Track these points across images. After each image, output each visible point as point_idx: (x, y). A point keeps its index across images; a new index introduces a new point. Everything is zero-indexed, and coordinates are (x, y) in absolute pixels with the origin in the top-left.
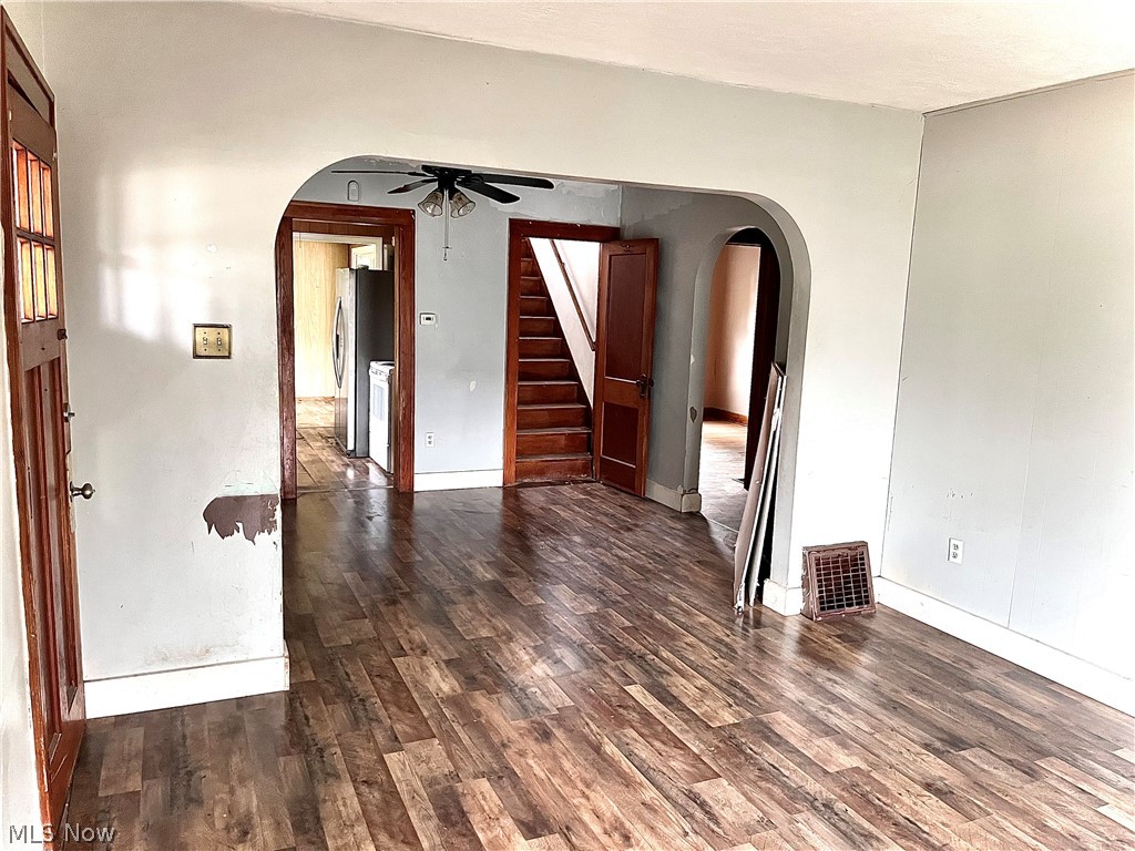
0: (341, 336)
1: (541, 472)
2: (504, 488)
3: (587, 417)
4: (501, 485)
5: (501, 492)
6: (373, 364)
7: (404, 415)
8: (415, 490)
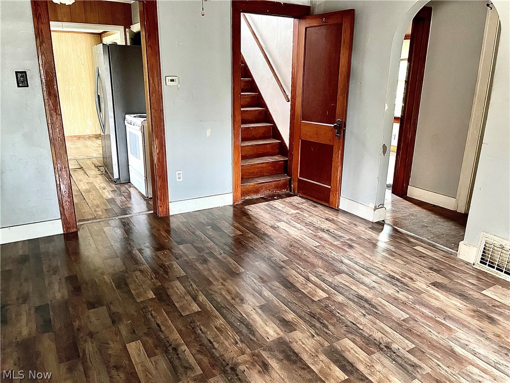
0: (101, 96)
1: (257, 191)
2: (234, 206)
3: (281, 149)
4: (232, 204)
5: (232, 208)
6: (127, 116)
7: (158, 159)
8: (171, 213)
